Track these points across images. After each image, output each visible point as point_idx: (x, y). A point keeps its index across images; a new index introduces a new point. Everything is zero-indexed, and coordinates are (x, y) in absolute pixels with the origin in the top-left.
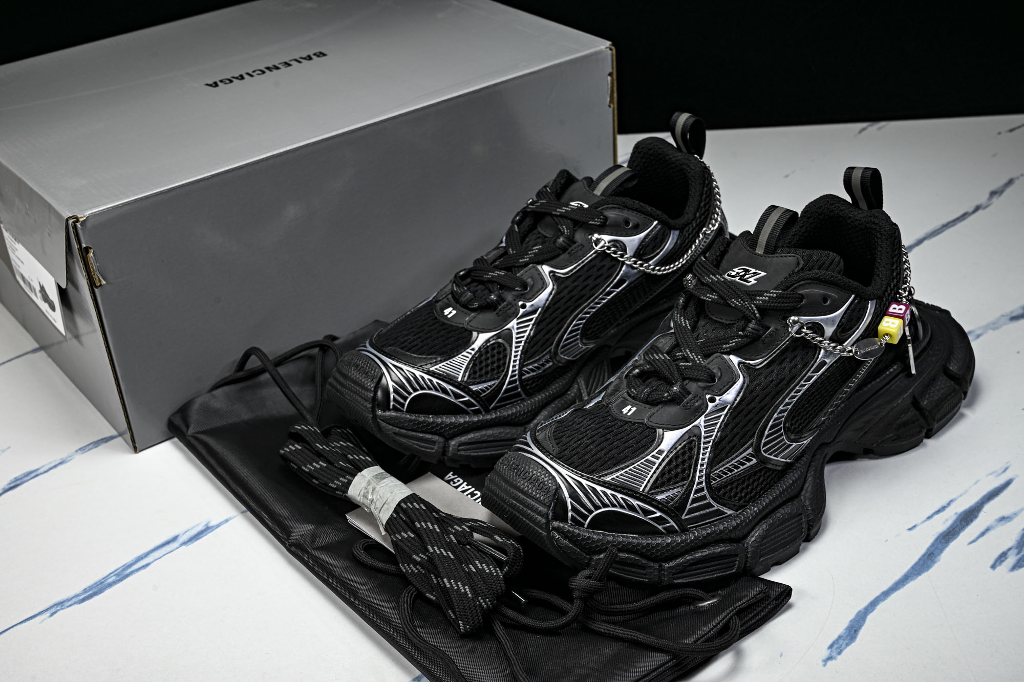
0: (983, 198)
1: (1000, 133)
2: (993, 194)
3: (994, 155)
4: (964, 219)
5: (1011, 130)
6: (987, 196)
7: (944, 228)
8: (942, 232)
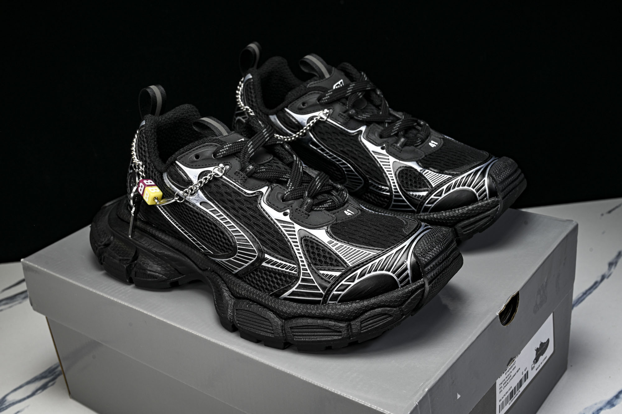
0: (604, 269)
1: (602, 215)
2: (611, 264)
3: (603, 233)
4: (596, 287)
5: (610, 212)
6: (607, 267)
7: (585, 296)
8: (584, 299)
